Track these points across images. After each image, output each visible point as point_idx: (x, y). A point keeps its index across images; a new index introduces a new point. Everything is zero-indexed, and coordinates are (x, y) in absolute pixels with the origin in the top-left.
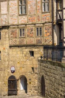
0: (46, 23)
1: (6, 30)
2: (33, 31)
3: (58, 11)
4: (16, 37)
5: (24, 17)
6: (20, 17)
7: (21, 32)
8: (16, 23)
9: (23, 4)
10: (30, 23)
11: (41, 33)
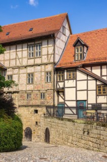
0: (48, 90)
1: (17, 94)
2: (38, 96)
3: (57, 82)
4: (24, 100)
5: (31, 85)
6: (27, 85)
7: (28, 96)
8: (24, 89)
9: (31, 76)
10: (36, 89)
11: (44, 97)
